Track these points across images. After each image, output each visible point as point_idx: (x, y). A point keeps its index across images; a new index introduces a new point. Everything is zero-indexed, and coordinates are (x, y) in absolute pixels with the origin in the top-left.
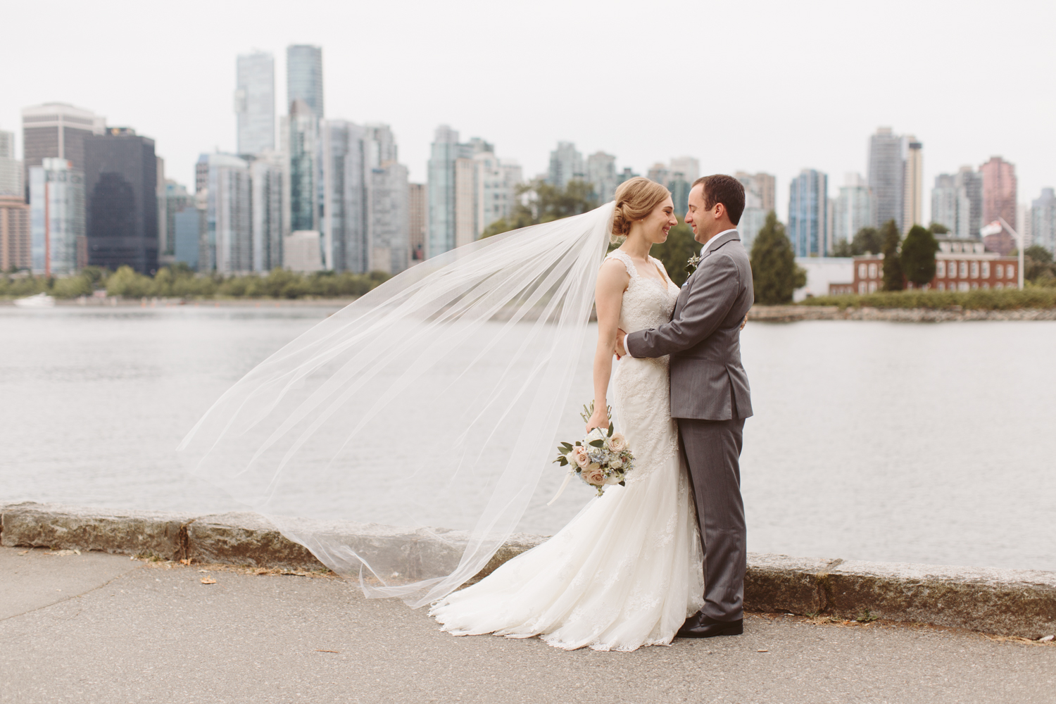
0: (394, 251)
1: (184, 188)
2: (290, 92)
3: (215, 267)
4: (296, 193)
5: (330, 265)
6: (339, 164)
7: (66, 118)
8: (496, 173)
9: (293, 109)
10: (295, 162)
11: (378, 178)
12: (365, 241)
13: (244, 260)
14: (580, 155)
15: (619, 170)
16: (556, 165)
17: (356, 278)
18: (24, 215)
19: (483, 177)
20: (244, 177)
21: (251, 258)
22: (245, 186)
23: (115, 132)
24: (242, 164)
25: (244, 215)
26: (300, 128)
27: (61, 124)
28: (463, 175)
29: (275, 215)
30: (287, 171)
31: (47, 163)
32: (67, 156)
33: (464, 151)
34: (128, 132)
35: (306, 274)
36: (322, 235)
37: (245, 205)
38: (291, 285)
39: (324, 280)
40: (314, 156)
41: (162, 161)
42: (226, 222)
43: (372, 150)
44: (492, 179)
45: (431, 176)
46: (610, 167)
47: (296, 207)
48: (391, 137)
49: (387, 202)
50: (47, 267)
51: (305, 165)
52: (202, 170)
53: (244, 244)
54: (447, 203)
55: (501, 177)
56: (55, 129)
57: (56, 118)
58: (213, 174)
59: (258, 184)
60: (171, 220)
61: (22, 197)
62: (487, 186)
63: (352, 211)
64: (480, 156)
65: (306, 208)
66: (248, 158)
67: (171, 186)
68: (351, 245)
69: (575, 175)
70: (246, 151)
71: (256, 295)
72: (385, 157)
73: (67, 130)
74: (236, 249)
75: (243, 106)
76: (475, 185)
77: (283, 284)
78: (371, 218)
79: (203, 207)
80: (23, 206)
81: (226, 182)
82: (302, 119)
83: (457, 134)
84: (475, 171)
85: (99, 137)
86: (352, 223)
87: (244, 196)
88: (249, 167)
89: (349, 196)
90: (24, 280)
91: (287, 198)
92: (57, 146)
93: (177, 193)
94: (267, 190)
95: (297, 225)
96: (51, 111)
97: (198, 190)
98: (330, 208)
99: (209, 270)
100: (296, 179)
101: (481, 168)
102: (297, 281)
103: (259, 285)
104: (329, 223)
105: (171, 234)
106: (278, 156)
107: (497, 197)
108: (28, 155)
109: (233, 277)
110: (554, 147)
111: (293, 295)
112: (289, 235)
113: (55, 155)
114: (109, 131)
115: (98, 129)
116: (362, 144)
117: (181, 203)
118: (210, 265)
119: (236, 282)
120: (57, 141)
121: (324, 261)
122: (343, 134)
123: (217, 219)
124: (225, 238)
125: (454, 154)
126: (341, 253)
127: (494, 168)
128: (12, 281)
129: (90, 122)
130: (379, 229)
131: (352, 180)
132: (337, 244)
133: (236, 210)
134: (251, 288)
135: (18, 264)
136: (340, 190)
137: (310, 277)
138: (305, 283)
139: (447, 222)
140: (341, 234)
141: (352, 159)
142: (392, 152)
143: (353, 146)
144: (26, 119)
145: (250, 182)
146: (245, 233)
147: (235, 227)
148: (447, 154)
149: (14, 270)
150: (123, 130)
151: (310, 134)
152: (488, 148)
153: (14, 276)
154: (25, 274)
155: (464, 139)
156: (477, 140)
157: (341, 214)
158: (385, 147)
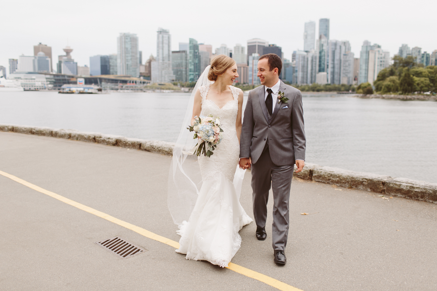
0: (349, 78)
1: (289, 61)
2: (320, 33)
3: (297, 83)
4: (320, 61)
5: (329, 82)
6: (334, 53)
7: (259, 42)
8: (381, 54)
9: (320, 37)
10: (320, 53)
11: (345, 57)
12: (340, 75)
13: (305, 81)
14: (409, 48)
15: (422, 52)
16: (401, 51)
17: (337, 86)
18: (247, 68)
19: (377, 56)
20: (306, 57)
21: (307, 80)
22: (306, 60)
23: (271, 46)
24: (305, 53)
25: (305, 68)
26: (322, 43)
27: (257, 44)
28: (371, 55)
29: (314, 68)
30: (318, 55)
31: (253, 55)
32: (258, 53)
33: (372, 48)
34: (275, 46)
35: (322, 85)
36: (328, 73)
37: (306, 65)
38: (318, 88)
39: (328, 86)
40: (326, 51)
41: (283, 53)
42: (300, 70)
43: (343, 48)
44: (380, 56)
45: (361, 55)
46: (419, 52)
47: (320, 66)
48: (349, 44)
49: (347, 64)
50: (252, 83)
51: (323, 53)
52: (294, 56)
53: (305, 76)
54: (366, 64)
55: (383, 55)
56: (255, 46)
57: (255, 42)
58: (297, 57)
59: (310, 59)
60: (285, 70)
61: (246, 64)
62: (378, 58)
63: (337, 67)
64: (377, 49)
65: (322, 65)
66: (307, 52)
67: (285, 60)
68: (336, 77)
69: (408, 54)
70: (307, 50)
71: (308, 91)
72: (347, 50)
73: (259, 46)
74: (303, 78)
75: (306, 37)
76: (375, 58)
77: (316, 87)
78: (342, 68)
79: (294, 66)
80: (247, 66)
81: (301, 59)
82: (323, 40)
83: (370, 43)
84: (375, 54)
85: (267, 47)
86: (337, 70)
87: (306, 63)
88: (307, 54)
89: (336, 62)
90: (247, 86)
91: (318, 63)
92: (255, 50)
93: (287, 62)
94: (312, 61)
95: (320, 71)
96: (254, 41)
97: (293, 61)
98: (330, 66)
99: (295, 83)
100: (320, 58)
101: (377, 53)
102: (320, 86)
103: (309, 88)
104: (330, 70)
105: (285, 74)
106: (315, 51)
107: (381, 61)
108: (248, 53)
109: (302, 86)
110: (401, 46)
111: (318, 91)
112: (318, 73)
113: (255, 52)
114: (270, 45)
115: (266, 45)
116: (340, 47)
117: (288, 65)
118: (295, 82)
119: (303, 87)
120: (255, 48)
121: (328, 81)
122: (335, 44)
123: (298, 69)
124: (300, 75)
125: (369, 49)
126: (333, 79)
127: (381, 52)
128: (244, 86)
129: (264, 43)
130: (344, 72)
131: (337, 57)
132: (332, 76)
133: (303, 67)
134: (307, 88)
135: (245, 82)
136: (333, 60)
137: (324, 86)
138: (322, 87)
139: (365, 70)
140: (333, 73)
141: (337, 52)
142: (349, 49)
143: (338, 47)
144: (248, 43)
145: (307, 59)
146: (305, 73)
147: (303, 71)
148: (367, 49)
149: (244, 83)
150: (273, 45)
151: (325, 45)
152: (379, 47)
153: (244, 85)
154: (247, 85)
155: (372, 44)
156: (376, 44)
157: (333, 67)
158: (347, 47)
